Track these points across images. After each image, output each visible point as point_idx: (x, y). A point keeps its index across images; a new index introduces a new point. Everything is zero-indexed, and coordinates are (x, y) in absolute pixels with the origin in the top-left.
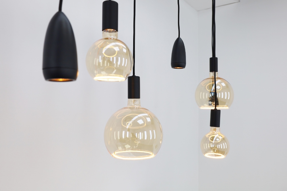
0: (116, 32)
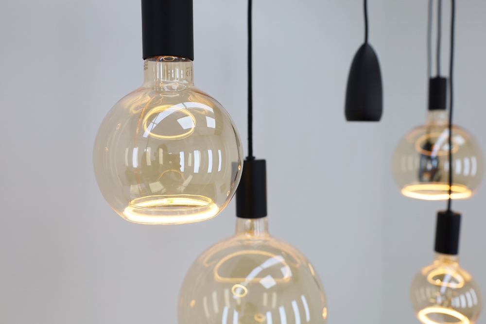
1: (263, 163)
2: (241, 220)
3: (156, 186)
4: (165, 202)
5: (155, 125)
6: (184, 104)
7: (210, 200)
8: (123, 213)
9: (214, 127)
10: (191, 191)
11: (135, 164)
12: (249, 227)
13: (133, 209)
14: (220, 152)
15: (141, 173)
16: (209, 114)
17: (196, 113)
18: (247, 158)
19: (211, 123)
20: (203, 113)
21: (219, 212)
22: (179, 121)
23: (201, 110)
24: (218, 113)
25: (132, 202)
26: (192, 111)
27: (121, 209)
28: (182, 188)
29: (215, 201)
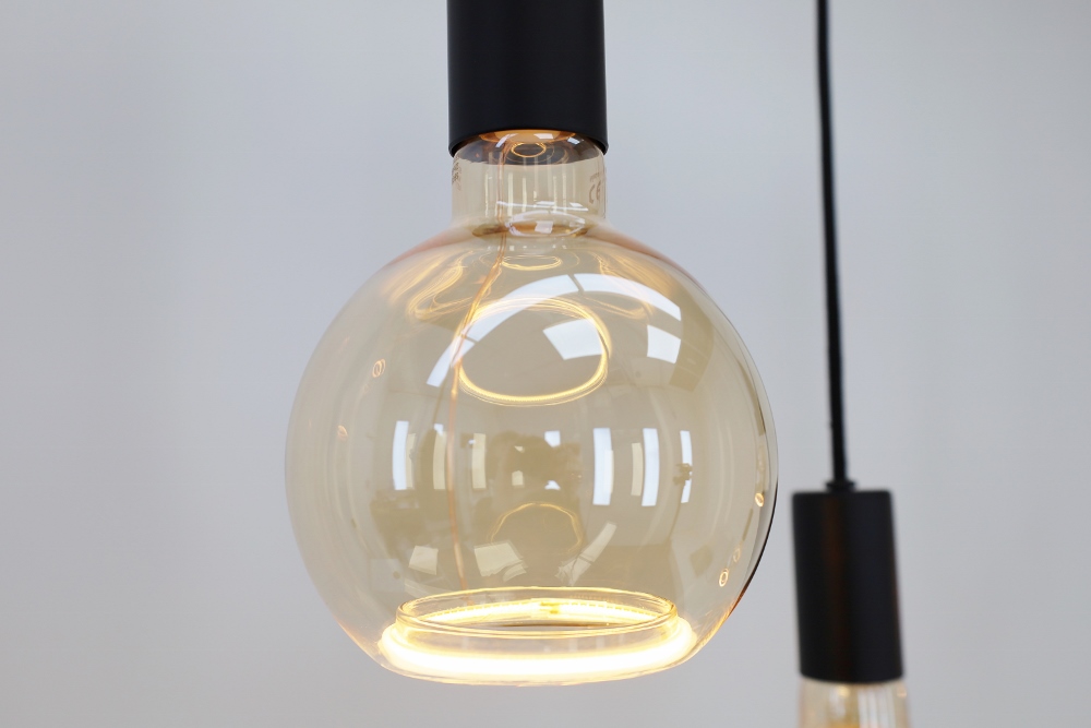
0: (578, 154)
1: (881, 502)
2: (815, 687)
3: (495, 556)
4: (533, 609)
5: (468, 345)
6: (574, 279)
7: (666, 606)
8: (379, 644)
9: (673, 359)
10: (606, 576)
11: (402, 479)
12: (841, 711)
13: (409, 629)
14: (685, 437)
15: (417, 506)
16: (662, 320)
17: (612, 311)
18: (830, 485)
19: (664, 347)
20: (636, 314)
21: (697, 645)
22: (550, 332)
23: (631, 303)
24: (699, 322)
25: (409, 607)
26: (599, 303)
27: (373, 632)
28: (578, 567)
29: (681, 610)
